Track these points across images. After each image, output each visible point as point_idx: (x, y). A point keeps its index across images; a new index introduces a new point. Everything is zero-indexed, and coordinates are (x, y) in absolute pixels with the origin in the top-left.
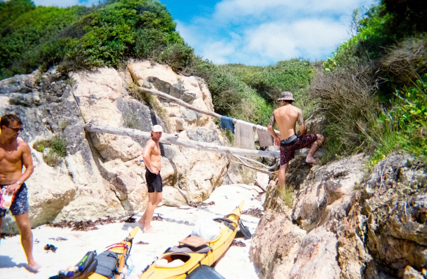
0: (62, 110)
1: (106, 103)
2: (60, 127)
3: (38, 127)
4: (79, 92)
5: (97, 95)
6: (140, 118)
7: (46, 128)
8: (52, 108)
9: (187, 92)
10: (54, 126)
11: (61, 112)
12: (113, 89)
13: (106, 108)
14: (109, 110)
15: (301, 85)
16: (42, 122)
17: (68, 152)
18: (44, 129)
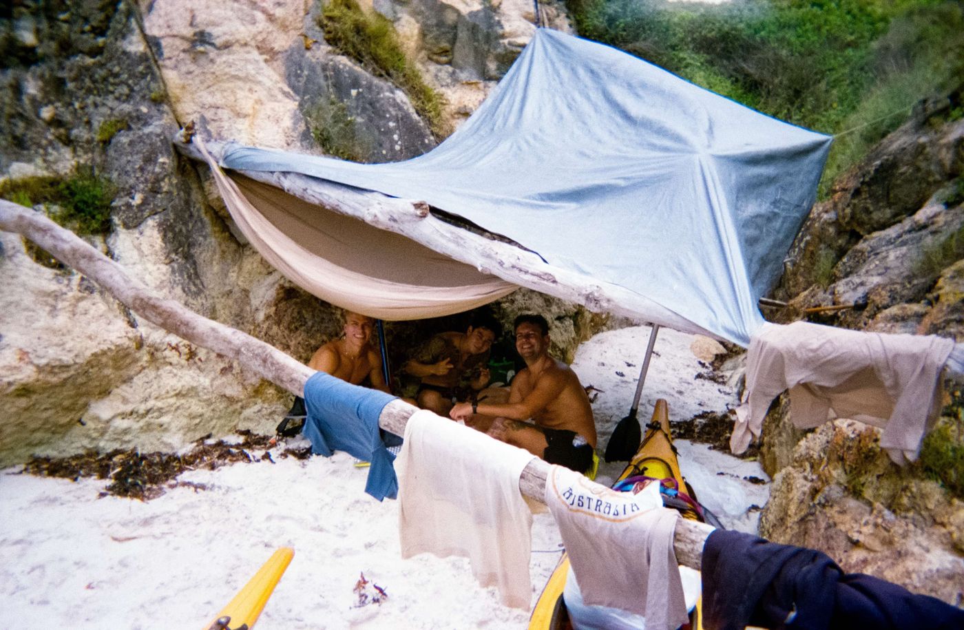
0: (105, 79)
1: (247, 61)
2: (97, 137)
3: (24, 135)
4: (161, 22)
5: (219, 33)
6: (359, 120)
7: (50, 137)
8: (73, 74)
9: (512, 40)
10: (80, 133)
11: (101, 87)
12: (271, 18)
13: (246, 79)
14: (256, 88)
15: (850, 38)
16: (38, 116)
17: (116, 220)
18: (44, 142)
